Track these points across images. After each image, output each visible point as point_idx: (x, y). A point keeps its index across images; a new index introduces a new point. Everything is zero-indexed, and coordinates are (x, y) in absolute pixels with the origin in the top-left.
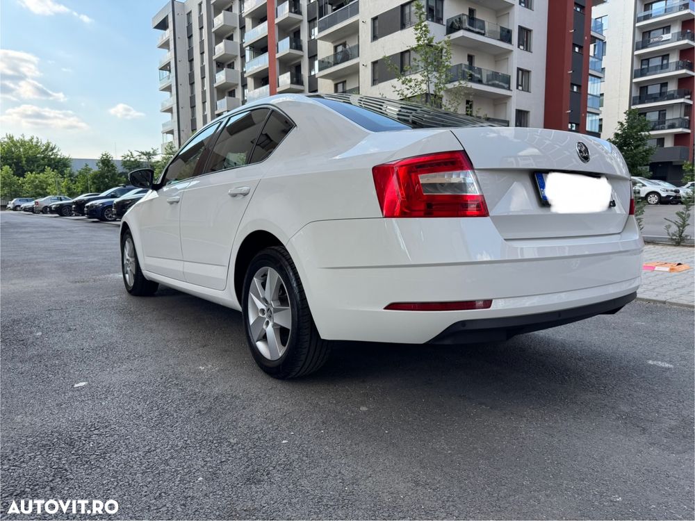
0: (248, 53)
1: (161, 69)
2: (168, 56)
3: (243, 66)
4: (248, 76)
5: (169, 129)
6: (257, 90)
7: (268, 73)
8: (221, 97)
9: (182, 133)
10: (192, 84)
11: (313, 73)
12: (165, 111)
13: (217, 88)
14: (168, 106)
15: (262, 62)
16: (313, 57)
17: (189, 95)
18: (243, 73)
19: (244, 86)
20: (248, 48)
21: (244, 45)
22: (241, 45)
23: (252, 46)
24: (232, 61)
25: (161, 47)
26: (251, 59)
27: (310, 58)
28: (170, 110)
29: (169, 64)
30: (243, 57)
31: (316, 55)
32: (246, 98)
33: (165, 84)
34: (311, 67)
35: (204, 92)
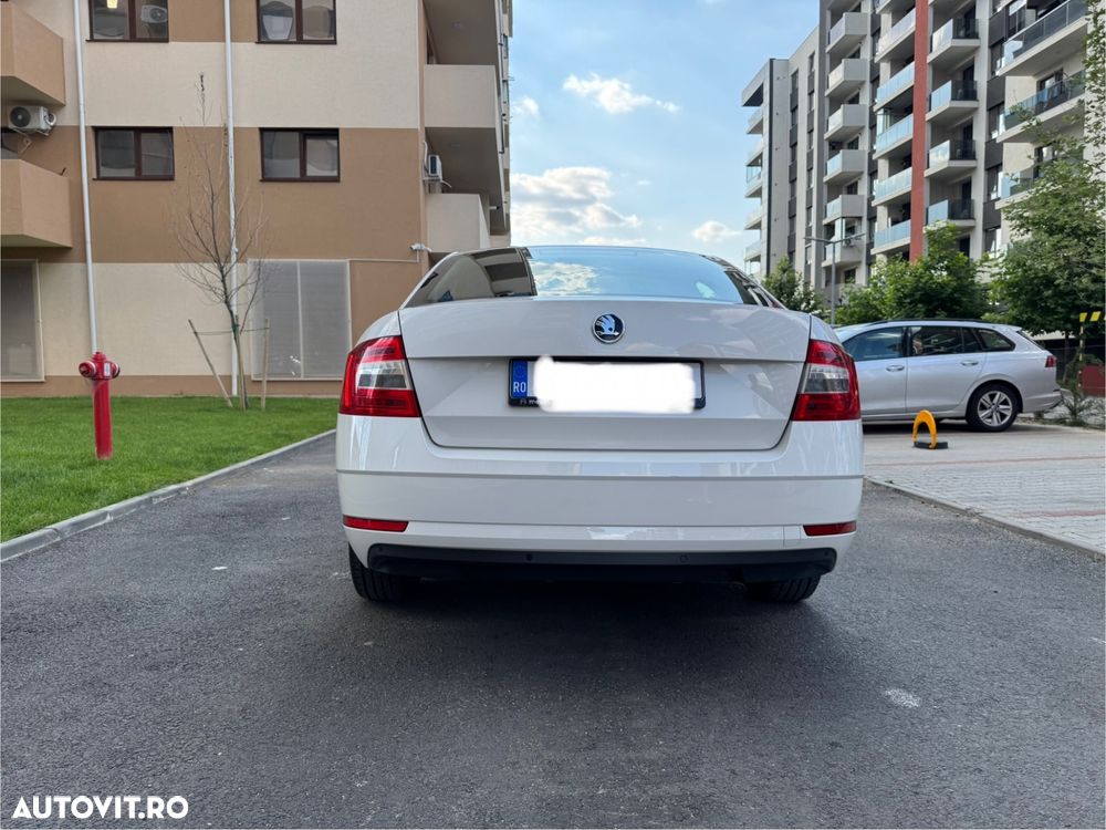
0: (880, 120)
1: (749, 165)
2: (760, 143)
3: (873, 141)
4: (880, 158)
5: (753, 253)
6: (894, 177)
7: (911, 149)
8: (832, 196)
9: (772, 258)
10: (793, 181)
11: (995, 135)
12: (750, 228)
13: (829, 183)
14: (754, 220)
15: (903, 131)
16: (995, 107)
17: (788, 199)
18: (872, 152)
19: (873, 174)
20: (882, 112)
21: (875, 108)
22: (871, 108)
23: (889, 108)
24: (855, 137)
25: (752, 132)
26: (885, 128)
27: (990, 110)
28: (757, 226)
29: (761, 156)
30: (873, 126)
31: (1003, 103)
32: (874, 193)
33: (754, 186)
34: (992, 126)
35: (809, 192)
